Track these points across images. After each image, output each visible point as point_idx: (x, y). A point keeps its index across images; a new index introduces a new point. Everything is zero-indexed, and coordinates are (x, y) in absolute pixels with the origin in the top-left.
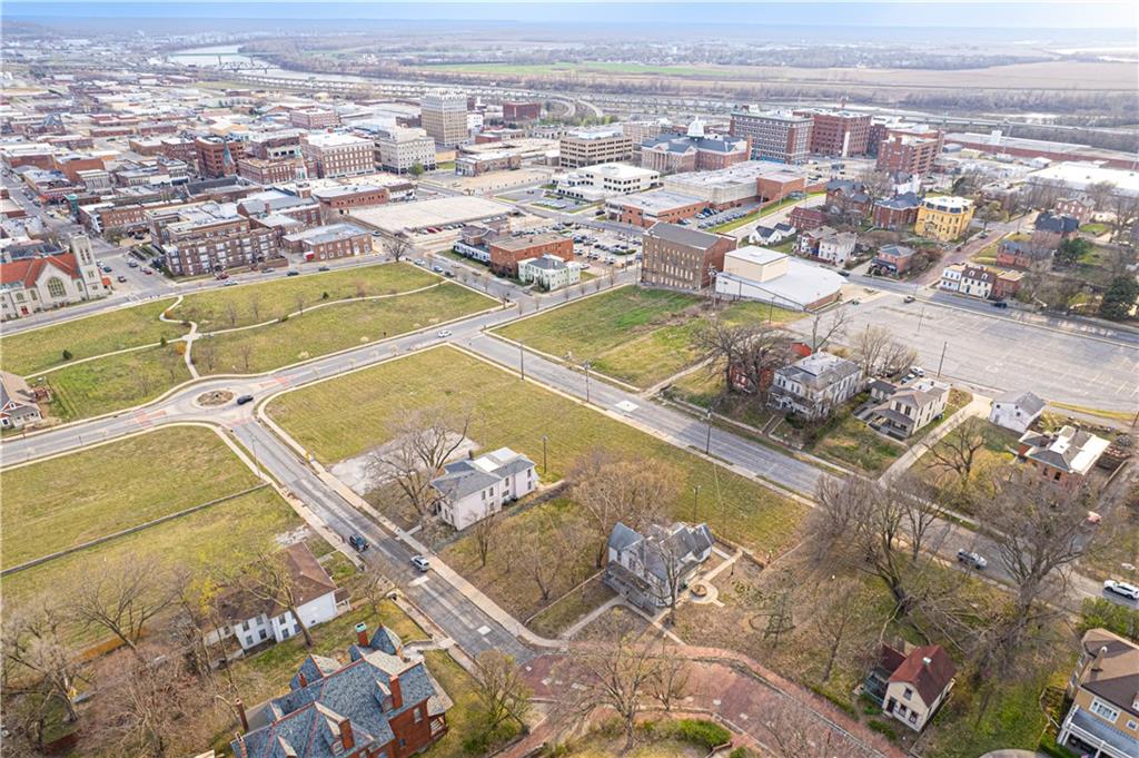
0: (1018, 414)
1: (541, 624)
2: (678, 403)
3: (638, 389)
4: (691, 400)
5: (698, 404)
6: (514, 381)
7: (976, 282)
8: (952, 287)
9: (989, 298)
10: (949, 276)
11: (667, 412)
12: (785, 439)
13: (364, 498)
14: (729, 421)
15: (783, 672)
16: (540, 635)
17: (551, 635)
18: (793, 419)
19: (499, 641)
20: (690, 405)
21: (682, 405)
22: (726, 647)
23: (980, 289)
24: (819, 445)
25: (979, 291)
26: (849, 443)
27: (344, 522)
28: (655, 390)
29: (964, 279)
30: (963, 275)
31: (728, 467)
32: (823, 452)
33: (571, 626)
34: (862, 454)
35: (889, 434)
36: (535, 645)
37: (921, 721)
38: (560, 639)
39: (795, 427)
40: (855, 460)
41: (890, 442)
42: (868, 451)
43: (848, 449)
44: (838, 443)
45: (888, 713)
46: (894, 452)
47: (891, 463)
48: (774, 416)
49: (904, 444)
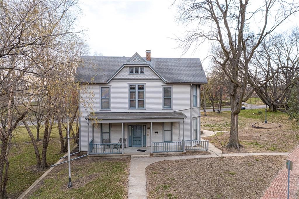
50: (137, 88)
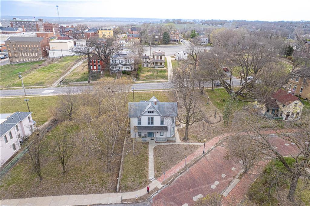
0: (185, 54)
1: (129, 183)
2: (72, 84)
3: (48, 86)
4: (78, 80)
5: (82, 81)
7: (130, 42)
8: (123, 46)
10: (121, 43)
11: (70, 88)
16: (135, 190)
18: (125, 73)
20: (78, 83)
21: (74, 84)
22: (216, 135)
24: (140, 78)
26: (149, 74)
28: (56, 84)
29: (126, 42)
32: (144, 79)
33: (147, 172)
34: (156, 75)
35: (159, 67)
36: (141, 198)
37: (300, 115)
38: (151, 182)
39: (129, 75)
40: (156, 77)
41: (161, 70)
42: (158, 74)
43: (151, 75)
44: (146, 74)
45: (287, 121)
46: (165, 71)
47: (168, 74)
48: (117, 74)
49: (165, 68)
50: (151, 118)
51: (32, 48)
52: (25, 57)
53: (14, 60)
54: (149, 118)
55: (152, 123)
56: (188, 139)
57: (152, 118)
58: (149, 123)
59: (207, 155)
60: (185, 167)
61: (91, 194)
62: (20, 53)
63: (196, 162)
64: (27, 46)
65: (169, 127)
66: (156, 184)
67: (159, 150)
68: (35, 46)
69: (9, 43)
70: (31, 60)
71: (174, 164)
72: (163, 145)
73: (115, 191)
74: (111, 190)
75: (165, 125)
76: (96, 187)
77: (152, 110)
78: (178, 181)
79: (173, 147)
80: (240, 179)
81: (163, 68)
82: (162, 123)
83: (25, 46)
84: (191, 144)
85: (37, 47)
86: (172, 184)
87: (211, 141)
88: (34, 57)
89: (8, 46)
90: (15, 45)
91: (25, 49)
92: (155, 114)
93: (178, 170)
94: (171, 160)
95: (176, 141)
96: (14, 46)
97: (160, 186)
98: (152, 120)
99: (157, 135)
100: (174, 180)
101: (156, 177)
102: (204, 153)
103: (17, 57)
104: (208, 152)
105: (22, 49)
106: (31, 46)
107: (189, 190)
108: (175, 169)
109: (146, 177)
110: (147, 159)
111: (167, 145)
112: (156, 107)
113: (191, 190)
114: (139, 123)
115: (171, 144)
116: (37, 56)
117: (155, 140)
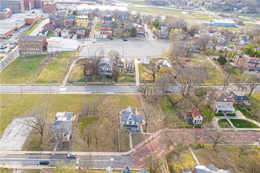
0: (147, 60)
1: (123, 149)
2: (75, 84)
3: (60, 84)
4: (78, 81)
5: (81, 82)
6: (21, 96)
7: (104, 35)
8: (99, 37)
9: (108, 38)
10: (97, 35)
11: (75, 87)
12: (110, 82)
13: (22, 150)
14: (93, 83)
15: (173, 128)
16: (126, 152)
17: (128, 150)
18: (108, 77)
19: (120, 159)
20: (79, 83)
21: (76, 83)
22: (159, 129)
23: (105, 36)
24: (118, 81)
25: (105, 37)
26: (124, 78)
27: (28, 160)
28: (65, 82)
29: (101, 35)
30: (100, 34)
31: (106, 94)
32: (120, 82)
33: (130, 145)
34: (128, 79)
35: (130, 73)
36: (128, 155)
37: (202, 121)
38: (131, 149)
39: (110, 78)
40: (128, 81)
41: (131, 74)
42: (129, 78)
43: (124, 79)
44: (121, 79)
45: (195, 124)
46: (134, 76)
47: (135, 79)
48: (103, 78)
49: (134, 74)
51: (36, 45)
52: (31, 51)
53: (22, 53)
54: (130, 122)
55: (131, 124)
56: (146, 131)
57: (131, 122)
58: (129, 124)
59: (153, 140)
60: (144, 144)
61: (109, 152)
62: (27, 48)
63: (149, 142)
64: (32, 44)
65: (138, 126)
66: (133, 150)
67: (134, 136)
68: (38, 44)
69: (20, 41)
70: (34, 53)
71: (140, 142)
72: (135, 134)
73: (118, 151)
74: (117, 151)
75: (136, 125)
76: (111, 150)
77: (131, 119)
78: (141, 149)
79: (139, 134)
80: (165, 150)
81: (133, 73)
82: (135, 124)
83: (31, 43)
84: (147, 134)
85: (40, 44)
86: (139, 150)
87: (156, 133)
88: (36, 51)
89: (20, 43)
90: (25, 43)
91: (31, 46)
92: (132, 120)
93: (141, 145)
94: (139, 141)
95: (141, 132)
96: (23, 43)
97: (135, 151)
98: (131, 123)
99: (133, 128)
100: (139, 149)
101: (133, 147)
102: (152, 138)
103: (25, 51)
104: (154, 138)
105: (29, 46)
106: (35, 44)
107: (145, 153)
108: (140, 145)
109: (129, 147)
110: (129, 140)
111: (137, 134)
112: (133, 117)
113: (146, 153)
114: (125, 123)
115: (139, 133)
116: (39, 50)
117: (132, 131)
